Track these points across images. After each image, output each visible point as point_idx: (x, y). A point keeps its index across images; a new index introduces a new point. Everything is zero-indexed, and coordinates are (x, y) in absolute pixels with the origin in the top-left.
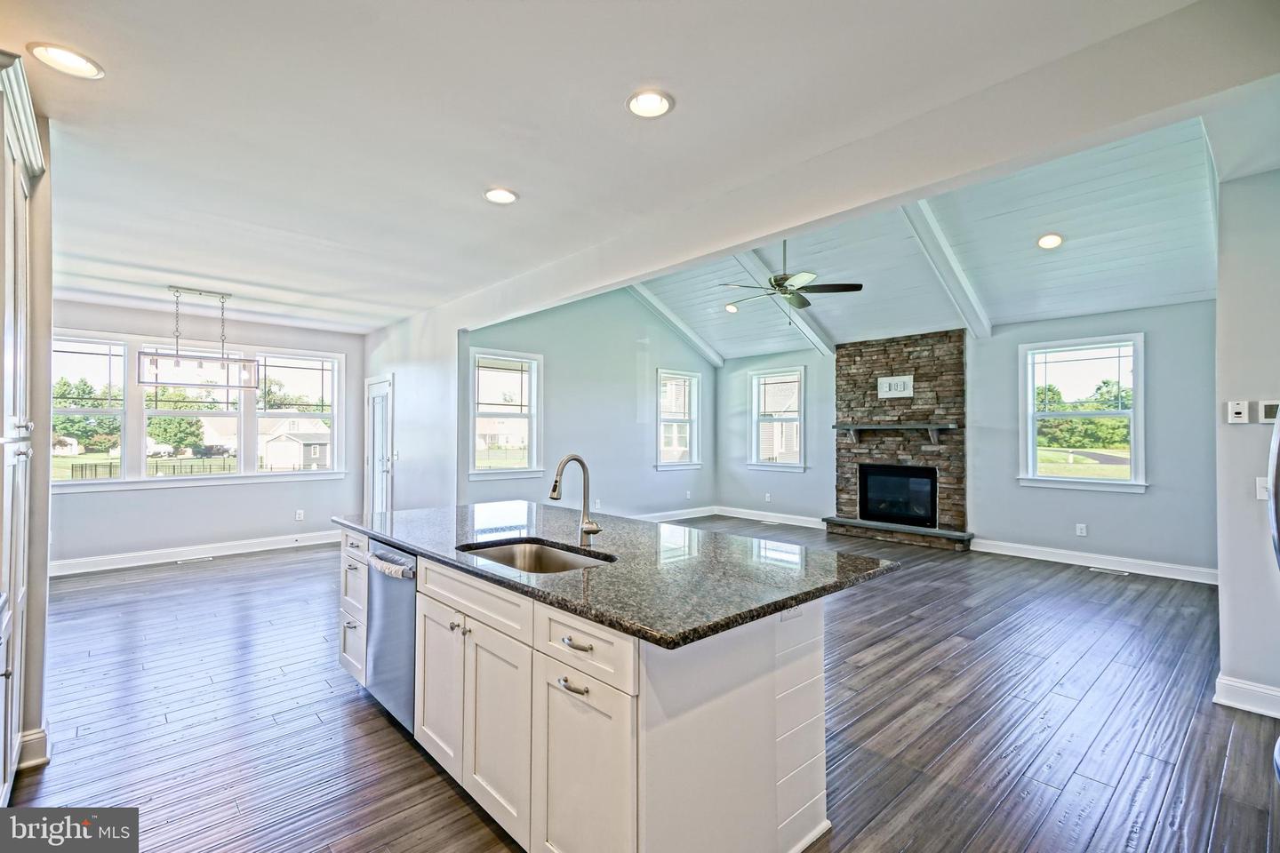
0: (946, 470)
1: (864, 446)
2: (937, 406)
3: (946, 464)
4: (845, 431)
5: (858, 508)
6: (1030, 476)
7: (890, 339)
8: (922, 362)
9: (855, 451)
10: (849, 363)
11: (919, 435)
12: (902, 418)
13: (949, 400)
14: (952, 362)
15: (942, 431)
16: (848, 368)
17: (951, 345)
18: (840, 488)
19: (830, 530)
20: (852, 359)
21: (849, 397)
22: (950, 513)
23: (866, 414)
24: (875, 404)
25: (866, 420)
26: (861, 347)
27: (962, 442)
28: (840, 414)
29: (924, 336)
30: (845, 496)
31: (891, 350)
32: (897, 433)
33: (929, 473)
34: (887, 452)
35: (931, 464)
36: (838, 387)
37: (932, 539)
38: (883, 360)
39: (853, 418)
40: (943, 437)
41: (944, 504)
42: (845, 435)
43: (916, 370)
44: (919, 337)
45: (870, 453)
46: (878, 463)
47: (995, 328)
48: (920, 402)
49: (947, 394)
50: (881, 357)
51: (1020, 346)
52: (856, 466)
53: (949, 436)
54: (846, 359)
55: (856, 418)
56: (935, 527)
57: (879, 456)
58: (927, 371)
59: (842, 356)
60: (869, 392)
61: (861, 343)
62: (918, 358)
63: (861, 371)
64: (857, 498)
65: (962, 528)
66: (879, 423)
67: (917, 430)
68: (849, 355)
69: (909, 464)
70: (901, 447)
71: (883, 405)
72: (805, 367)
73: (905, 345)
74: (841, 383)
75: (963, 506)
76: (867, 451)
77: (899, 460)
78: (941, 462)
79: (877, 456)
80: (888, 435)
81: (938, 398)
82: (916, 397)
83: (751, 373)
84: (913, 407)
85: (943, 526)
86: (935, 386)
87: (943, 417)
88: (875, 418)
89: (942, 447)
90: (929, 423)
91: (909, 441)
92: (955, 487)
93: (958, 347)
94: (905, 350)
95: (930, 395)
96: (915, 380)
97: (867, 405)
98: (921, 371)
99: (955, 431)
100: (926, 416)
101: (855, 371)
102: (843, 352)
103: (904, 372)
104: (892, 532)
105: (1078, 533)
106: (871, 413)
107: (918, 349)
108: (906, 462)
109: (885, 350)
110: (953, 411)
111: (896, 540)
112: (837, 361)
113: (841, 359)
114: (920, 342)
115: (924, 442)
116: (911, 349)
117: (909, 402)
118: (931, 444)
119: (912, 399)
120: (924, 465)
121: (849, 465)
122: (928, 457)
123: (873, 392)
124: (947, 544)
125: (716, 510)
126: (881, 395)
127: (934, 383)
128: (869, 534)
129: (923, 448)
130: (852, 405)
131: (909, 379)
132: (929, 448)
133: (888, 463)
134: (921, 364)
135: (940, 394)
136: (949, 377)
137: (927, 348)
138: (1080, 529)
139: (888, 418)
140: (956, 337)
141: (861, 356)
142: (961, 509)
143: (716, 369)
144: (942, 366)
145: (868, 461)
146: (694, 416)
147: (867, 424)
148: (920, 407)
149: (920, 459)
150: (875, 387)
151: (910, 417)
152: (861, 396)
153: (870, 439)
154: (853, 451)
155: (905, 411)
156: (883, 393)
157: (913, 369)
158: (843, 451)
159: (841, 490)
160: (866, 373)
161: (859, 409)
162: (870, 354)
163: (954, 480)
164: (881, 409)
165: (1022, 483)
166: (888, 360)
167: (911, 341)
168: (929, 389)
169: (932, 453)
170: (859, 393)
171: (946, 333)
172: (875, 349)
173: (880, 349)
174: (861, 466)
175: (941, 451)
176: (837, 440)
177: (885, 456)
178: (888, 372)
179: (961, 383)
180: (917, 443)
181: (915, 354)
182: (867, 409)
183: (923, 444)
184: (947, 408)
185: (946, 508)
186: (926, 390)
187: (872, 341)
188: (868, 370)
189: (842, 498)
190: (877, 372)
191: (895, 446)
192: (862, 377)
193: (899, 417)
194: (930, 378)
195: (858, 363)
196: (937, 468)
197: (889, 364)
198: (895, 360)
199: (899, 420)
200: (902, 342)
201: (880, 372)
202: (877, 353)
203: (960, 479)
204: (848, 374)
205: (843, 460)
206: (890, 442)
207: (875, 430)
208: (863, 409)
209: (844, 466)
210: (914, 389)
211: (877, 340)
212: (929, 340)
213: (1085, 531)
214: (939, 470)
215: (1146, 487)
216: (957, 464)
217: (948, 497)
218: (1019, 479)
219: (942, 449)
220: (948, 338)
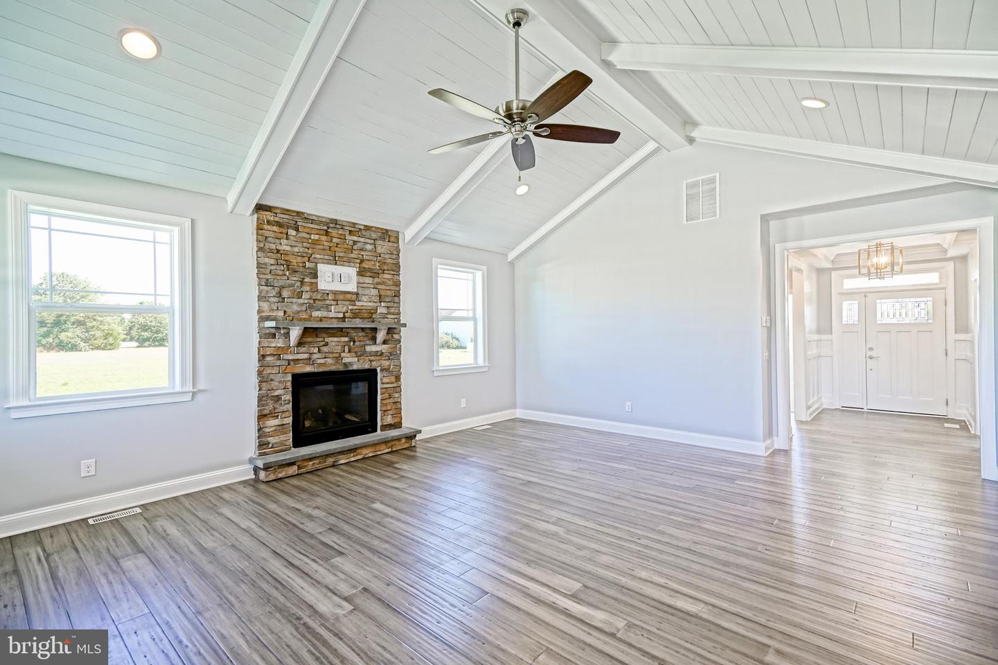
0: (387, 370)
1: (303, 349)
2: (378, 304)
3: (387, 363)
4: (273, 331)
5: (290, 434)
7: (334, 220)
8: (366, 255)
9: (290, 357)
10: (280, 235)
11: (363, 334)
12: (346, 314)
13: (389, 299)
14: (391, 261)
16: (277, 241)
17: (390, 244)
18: (266, 412)
20: (285, 231)
21: (281, 283)
22: (390, 412)
23: (304, 308)
24: (315, 296)
25: (304, 315)
26: (297, 218)
27: (399, 341)
28: (265, 305)
29: (367, 228)
30: (273, 422)
31: (333, 232)
32: (340, 332)
33: (369, 376)
34: (331, 355)
35: (374, 365)
36: (259, 266)
38: (325, 243)
39: (285, 312)
41: (386, 405)
42: (274, 336)
43: (360, 263)
44: (362, 227)
45: (310, 359)
46: (321, 370)
48: (364, 298)
49: (389, 293)
50: (324, 238)
51: (434, 258)
52: (289, 378)
53: (390, 335)
54: (275, 228)
55: (290, 312)
56: (379, 431)
57: (322, 361)
58: (370, 267)
59: (269, 222)
60: (307, 280)
61: (298, 213)
62: (362, 250)
63: (296, 249)
64: (289, 420)
65: (398, 425)
66: (321, 320)
67: (363, 329)
68: (279, 224)
69: (355, 367)
70: (347, 348)
71: (320, 300)
72: (193, 221)
73: (350, 231)
74: (265, 260)
75: (400, 403)
76: (306, 356)
77: (345, 364)
78: (383, 363)
79: (319, 361)
80: (332, 336)
81: (380, 296)
82: (360, 292)
84: (357, 303)
85: (384, 427)
86: (378, 284)
87: (384, 316)
88: (316, 314)
89: (384, 346)
90: (373, 322)
91: (354, 342)
92: (395, 385)
93: (396, 248)
94: (350, 238)
95: (374, 292)
96: (361, 273)
97: (305, 296)
98: (364, 265)
99: (395, 331)
100: (372, 312)
101: (288, 248)
102: (269, 216)
103: (349, 262)
106: (310, 307)
107: (362, 240)
108: (352, 365)
109: (327, 231)
110: (392, 310)
112: (259, 228)
113: (265, 227)
114: (364, 232)
115: (370, 342)
116: (355, 238)
117: (354, 297)
118: (377, 344)
119: (357, 294)
120: (368, 367)
121: (279, 377)
122: (372, 358)
123: (313, 281)
126: (322, 285)
127: (376, 280)
129: (368, 349)
130: (285, 294)
131: (353, 271)
132: (373, 348)
133: (333, 368)
134: (366, 258)
135: (382, 293)
136: (389, 277)
137: (369, 241)
138: (463, 402)
139: (332, 315)
140: (392, 237)
141: (297, 230)
142: (398, 406)
144: (384, 263)
145: (308, 369)
147: (306, 320)
148: (365, 304)
149: (364, 361)
150: (314, 275)
151: (356, 315)
152: (298, 284)
153: (312, 340)
154: (286, 357)
155: (350, 307)
156: (324, 284)
157: (358, 261)
158: (268, 359)
159: (265, 415)
160: (304, 255)
161: (294, 300)
162: (308, 230)
163: (393, 379)
164: (323, 303)
165: (436, 374)
166: (331, 244)
167: (356, 229)
168: (372, 286)
169: (376, 354)
170: (295, 278)
171: (387, 230)
172: (316, 227)
173: (322, 228)
174: (296, 377)
175: (383, 351)
176: (259, 342)
177: (329, 361)
178: (331, 258)
179: (397, 284)
180: (362, 343)
181: (359, 244)
182: (306, 301)
183: (367, 345)
184: (388, 307)
185: (389, 408)
186: (369, 286)
187: (312, 215)
188: (306, 250)
189: (268, 425)
190: (318, 256)
191: (340, 347)
192: (299, 259)
193: (344, 313)
194: (375, 274)
195: (292, 238)
196: (378, 370)
197: (332, 249)
198: (339, 246)
199: (344, 318)
200: (346, 228)
201: (322, 257)
202: (317, 232)
203: (398, 378)
204: (278, 251)
205: (269, 371)
206: (334, 344)
207: (315, 329)
208: (301, 301)
209: (272, 380)
210: (358, 283)
211: (319, 217)
212: (372, 233)
213: (465, 403)
214: (382, 370)
215: (488, 366)
216: (396, 362)
217: (390, 397)
218: (433, 371)
219: (384, 349)
220: (388, 236)
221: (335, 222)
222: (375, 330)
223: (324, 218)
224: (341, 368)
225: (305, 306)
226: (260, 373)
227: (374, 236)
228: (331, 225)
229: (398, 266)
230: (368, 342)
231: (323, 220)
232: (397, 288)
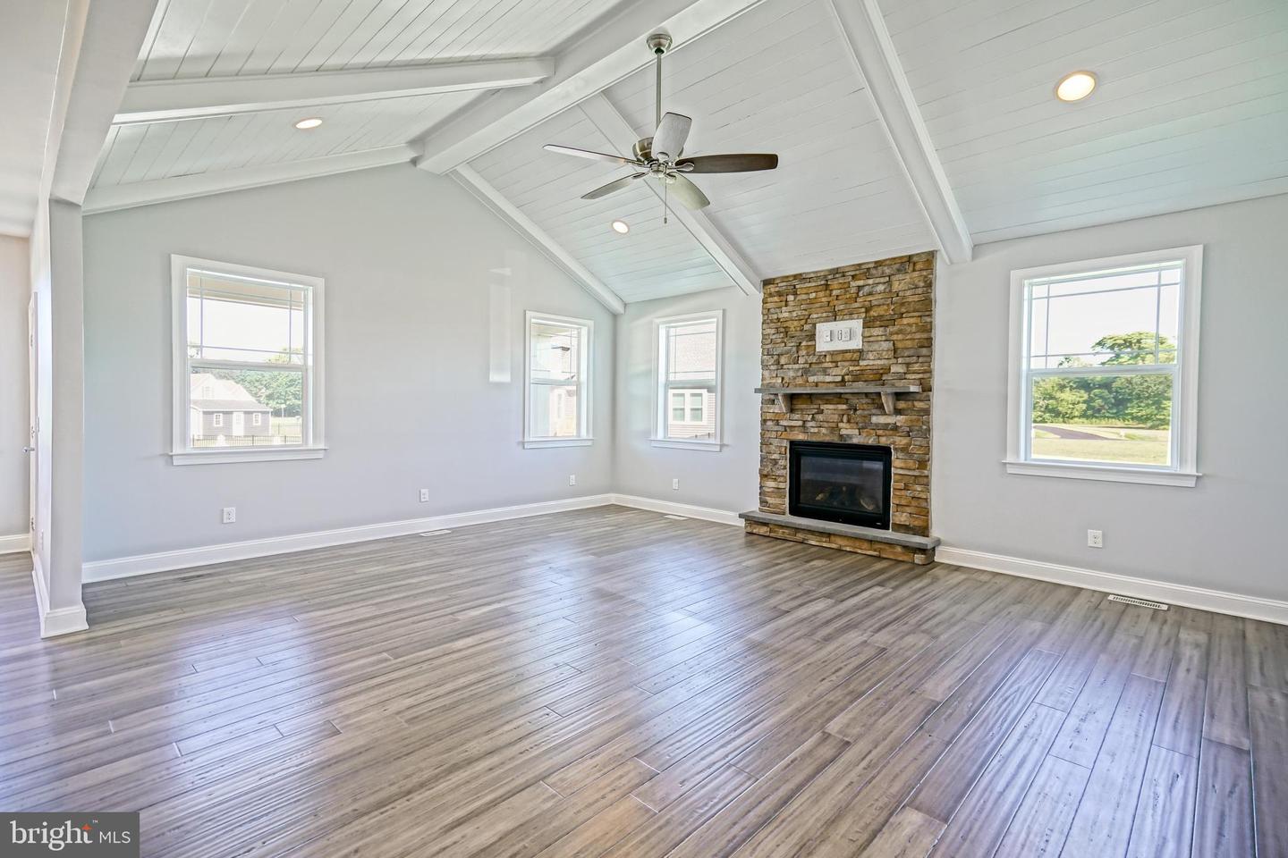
0: (904, 450)
1: (796, 416)
2: (894, 361)
3: (905, 441)
4: (772, 397)
5: (787, 500)
6: (1022, 460)
7: (833, 269)
8: (875, 300)
9: (785, 423)
10: (780, 304)
11: (869, 401)
12: (846, 377)
13: (911, 352)
14: (916, 298)
15: (899, 396)
16: (778, 310)
17: (916, 274)
18: (765, 473)
19: (749, 530)
20: (783, 299)
21: (779, 351)
22: (909, 510)
23: (800, 374)
24: (811, 359)
25: (799, 381)
26: (795, 282)
27: (927, 412)
28: (767, 373)
29: (878, 264)
30: (771, 484)
31: (834, 284)
32: (839, 398)
33: (883, 453)
34: (826, 425)
35: (884, 441)
36: (764, 336)
37: (882, 546)
38: (823, 300)
39: (783, 379)
40: (901, 405)
41: (900, 497)
42: (772, 402)
43: (866, 312)
44: (871, 265)
45: (804, 426)
46: (814, 439)
47: (977, 248)
48: (871, 356)
49: (909, 344)
50: (821, 294)
51: (1012, 272)
52: (786, 444)
53: (910, 403)
54: (776, 299)
55: (786, 380)
56: (888, 529)
57: (816, 430)
58: (882, 313)
59: (771, 295)
60: (804, 343)
61: (795, 277)
62: (870, 294)
63: (794, 314)
64: (786, 486)
65: (924, 531)
66: (817, 386)
67: (867, 395)
68: (779, 294)
69: (855, 441)
70: (845, 418)
71: (821, 362)
72: (724, 311)
73: (853, 277)
74: (768, 331)
75: (927, 500)
76: (800, 423)
77: (841, 436)
78: (897, 439)
79: (812, 430)
80: (828, 402)
81: (895, 350)
82: (865, 349)
83: (658, 321)
84: (862, 363)
85: (898, 528)
86: (891, 334)
87: (902, 377)
88: (811, 379)
89: (899, 417)
90: (883, 385)
91: (856, 410)
92: (917, 473)
93: (926, 277)
94: (853, 284)
95: (887, 345)
96: (866, 325)
97: (801, 360)
98: (873, 313)
99: (918, 397)
100: (879, 375)
101: (786, 315)
102: (772, 289)
103: (851, 314)
104: (829, 535)
105: (1090, 543)
106: (806, 372)
107: (871, 281)
108: (851, 438)
109: (827, 285)
110: (916, 367)
111: (834, 546)
112: (765, 302)
113: (769, 300)
114: (873, 271)
115: (878, 412)
116: (861, 283)
117: (856, 356)
118: (886, 414)
119: (861, 352)
120: (875, 444)
121: (776, 442)
122: (880, 432)
123: (810, 343)
124: (904, 554)
125: (613, 498)
126: (820, 347)
127: (890, 329)
128: (800, 536)
129: (874, 419)
130: (782, 362)
131: (857, 325)
132: (882, 420)
133: (827, 439)
134: (874, 303)
135: (899, 345)
136: (912, 320)
137: (882, 280)
138: (1094, 537)
139: (828, 379)
140: (921, 265)
141: (795, 294)
142: (924, 504)
143: (615, 316)
144: (902, 304)
145: (801, 437)
146: (583, 377)
147: (800, 385)
148: (871, 363)
149: (869, 435)
150: (812, 337)
151: (857, 378)
152: (794, 349)
153: (804, 406)
154: (782, 423)
155: (851, 368)
156: (824, 344)
157: (863, 310)
158: (769, 423)
159: (766, 476)
160: (802, 318)
161: (790, 366)
162: (805, 291)
163: (911, 464)
164: (820, 366)
165: (1010, 470)
166: (830, 299)
167: (862, 271)
168: (884, 338)
169: (885, 427)
170: (792, 344)
171: (910, 257)
172: (814, 284)
173: (819, 283)
174: (792, 443)
175: (898, 424)
176: (761, 408)
177: (824, 430)
178: (830, 314)
179: (928, 328)
180: (866, 412)
181: (866, 289)
182: (802, 366)
183: (874, 415)
184: (908, 364)
185: (903, 502)
186: (879, 338)
187: (810, 273)
188: (804, 313)
189: (768, 486)
190: (815, 316)
191: (836, 416)
192: (796, 323)
193: (843, 377)
194: (886, 322)
195: (791, 304)
196: (892, 447)
197: (831, 304)
198: (840, 298)
199: (843, 380)
200: (850, 273)
201: (820, 315)
202: (816, 289)
203: (923, 463)
204: (778, 319)
205: (769, 436)
206: (830, 412)
207: (811, 395)
208: (796, 366)
209: (771, 444)
210: (864, 337)
211: (816, 272)
212: (886, 268)
213: (1100, 540)
214: (895, 449)
215: (1198, 477)
216: (919, 441)
217: (906, 488)
218: (1005, 464)
219: (899, 421)
220: (911, 265)
221: (835, 272)
223: (822, 271)
224: (836, 440)
225: (801, 371)
226: (762, 436)
227: (888, 271)
228: (830, 277)
229: (929, 302)
230: (874, 411)
231: (822, 274)
232: (925, 336)
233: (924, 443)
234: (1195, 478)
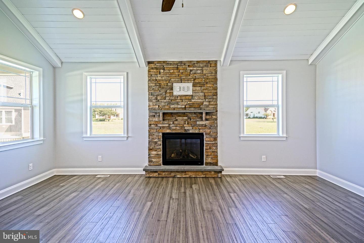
0: (209, 134)
1: (166, 122)
2: (204, 100)
3: (209, 131)
4: (154, 114)
5: (161, 159)
7: (180, 61)
9: (161, 125)
10: (157, 73)
11: (195, 115)
12: (187, 106)
13: (211, 97)
14: (212, 77)
15: (207, 114)
16: (156, 76)
17: (211, 68)
18: (151, 148)
19: (148, 176)
20: (158, 71)
21: (157, 94)
22: (211, 157)
23: (167, 104)
24: (172, 98)
25: (167, 107)
26: (164, 64)
27: (216, 119)
28: (151, 103)
29: (198, 62)
30: (154, 153)
31: (180, 68)
32: (184, 114)
33: (200, 136)
34: (179, 125)
35: (201, 131)
36: (149, 87)
37: (207, 173)
38: (176, 73)
39: (159, 106)
40: (208, 117)
41: (208, 152)
42: (154, 116)
43: (194, 80)
44: (196, 62)
45: (169, 127)
46: (174, 132)
48: (196, 98)
49: (210, 94)
50: (175, 71)
51: (241, 72)
52: (161, 134)
53: (211, 116)
54: (155, 70)
55: (161, 106)
56: (203, 165)
57: (175, 128)
58: (200, 81)
59: (152, 68)
60: (168, 91)
61: (164, 62)
62: (195, 73)
63: (164, 78)
64: (161, 153)
65: (216, 164)
66: (174, 109)
67: (195, 113)
68: (156, 68)
69: (191, 132)
70: (186, 122)
71: (176, 99)
72: (127, 73)
73: (189, 66)
74: (151, 84)
75: (217, 152)
76: (167, 125)
77: (185, 130)
78: (207, 130)
79: (173, 128)
80: (179, 116)
81: (205, 96)
82: (194, 95)
83: (86, 74)
84: (192, 100)
85: (207, 164)
87: (207, 106)
88: (172, 106)
89: (207, 122)
90: (201, 109)
91: (190, 119)
92: (213, 142)
93: (215, 69)
94: (188, 69)
95: (202, 94)
96: (194, 86)
97: (167, 98)
98: (196, 81)
99: (214, 114)
100: (199, 105)
101: (160, 78)
102: (152, 66)
103: (188, 81)
104: (185, 172)
105: (263, 160)
106: (169, 103)
107: (195, 68)
108: (189, 131)
109: (177, 68)
110: (212, 103)
111: (188, 176)
112: (149, 71)
113: (151, 70)
114: (196, 65)
116: (191, 68)
117: (190, 97)
118: (202, 120)
119: (192, 96)
120: (198, 132)
121: (156, 134)
122: (200, 128)
123: (171, 91)
126: (175, 93)
127: (203, 88)
128: (173, 174)
129: (198, 123)
130: (159, 98)
131: (190, 85)
132: (201, 123)
133: (179, 131)
134: (197, 77)
135: (206, 94)
136: (210, 85)
137: (199, 69)
138: (264, 158)
139: (179, 106)
140: (213, 64)
141: (164, 69)
142: (215, 154)
143: (54, 68)
144: (207, 79)
145: (168, 131)
146: (36, 102)
147: (167, 109)
148: (196, 101)
149: (196, 129)
150: (172, 89)
151: (191, 106)
152: (164, 93)
153: (169, 118)
154: (159, 125)
155: (188, 102)
156: (176, 92)
157: (193, 79)
158: (152, 126)
159: (151, 149)
160: (167, 80)
161: (162, 101)
162: (168, 69)
163: (212, 139)
164: (175, 101)
165: (242, 139)
166: (179, 73)
167: (192, 64)
168: (201, 91)
169: (202, 125)
170: (163, 91)
171: (209, 61)
172: (172, 66)
173: (175, 66)
174: (163, 134)
175: (207, 124)
176: (149, 119)
177: (178, 128)
178: (179, 80)
179: (216, 89)
180: (195, 120)
181: (193, 71)
182: (167, 101)
184: (209, 102)
185: (209, 154)
186: (199, 91)
187: (170, 61)
188: (168, 78)
189: (152, 154)
190: (173, 80)
191: (183, 122)
192: (164, 82)
193: (185, 106)
194: (202, 85)
195: (162, 73)
196: (204, 133)
197: (180, 76)
198: (183, 73)
199: (185, 107)
200: (187, 64)
201: (175, 80)
202: (173, 69)
203: (215, 139)
204: (156, 80)
205: (153, 131)
206: (180, 120)
207: (172, 113)
208: (165, 101)
209: (153, 135)
210: (193, 90)
211: (173, 62)
212: (200, 64)
213: (265, 159)
214: (206, 134)
215: (286, 137)
216: (214, 130)
217: (210, 149)
218: (240, 137)
219: (207, 123)
220: (210, 64)
221: (181, 62)
222: (202, 113)
223: (176, 61)
224: (183, 132)
225: (167, 103)
226: (149, 131)
227: (201, 65)
228: (179, 64)
229: (216, 79)
230: (198, 120)
231: (176, 63)
232: (215, 91)
233: (216, 131)
234: (286, 138)
